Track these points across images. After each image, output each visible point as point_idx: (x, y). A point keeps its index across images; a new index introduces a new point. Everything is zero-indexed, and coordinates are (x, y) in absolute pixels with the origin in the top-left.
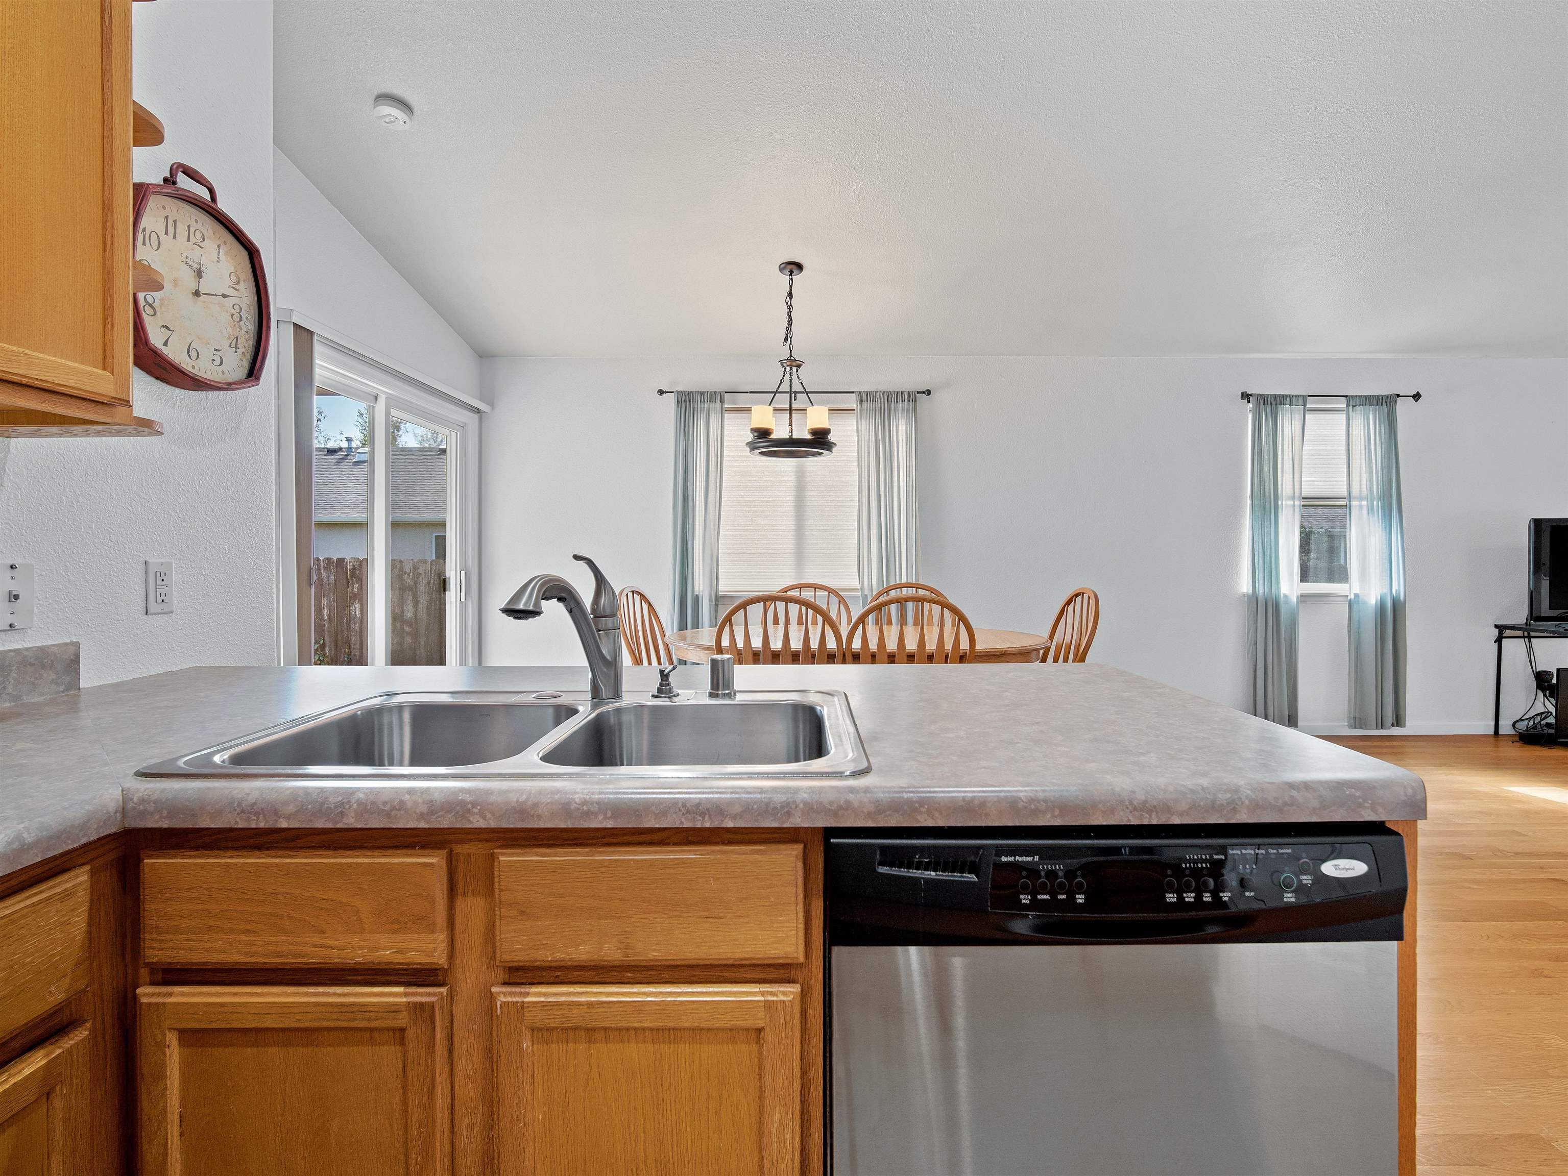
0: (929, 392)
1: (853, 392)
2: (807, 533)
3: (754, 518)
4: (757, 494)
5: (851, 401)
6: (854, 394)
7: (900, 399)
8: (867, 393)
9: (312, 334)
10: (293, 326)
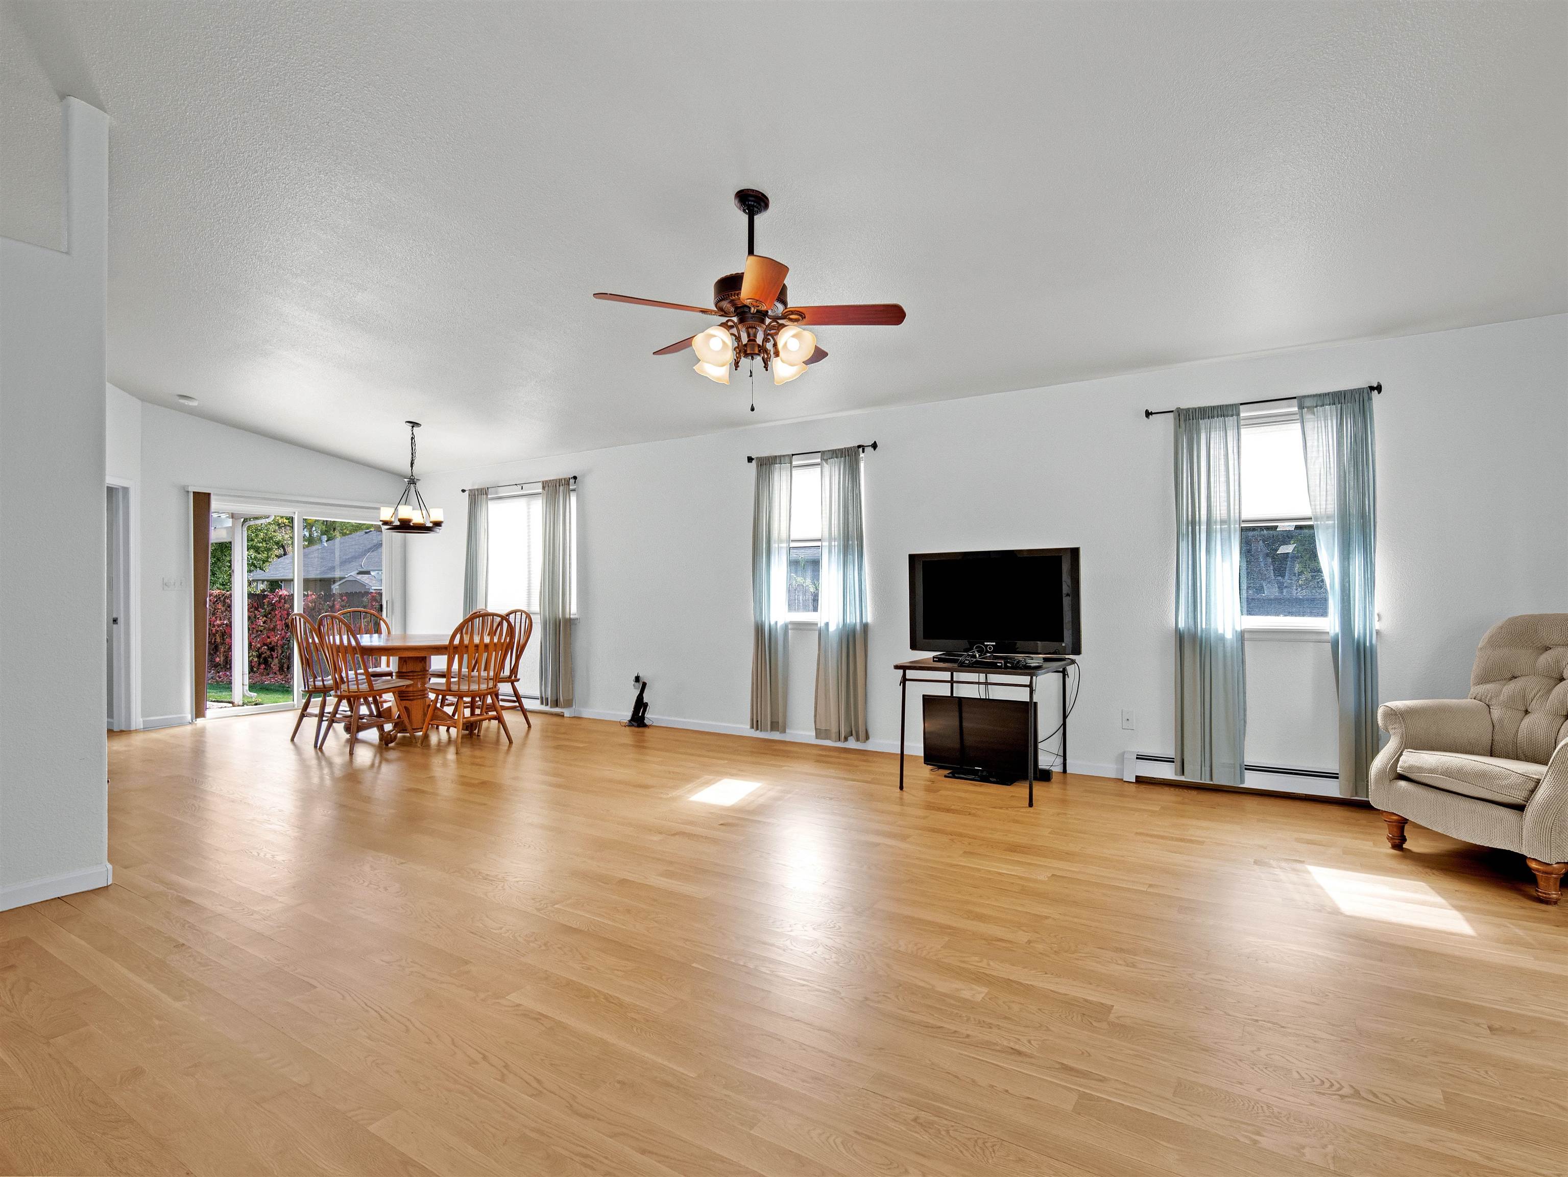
9: (209, 494)
10: (192, 493)
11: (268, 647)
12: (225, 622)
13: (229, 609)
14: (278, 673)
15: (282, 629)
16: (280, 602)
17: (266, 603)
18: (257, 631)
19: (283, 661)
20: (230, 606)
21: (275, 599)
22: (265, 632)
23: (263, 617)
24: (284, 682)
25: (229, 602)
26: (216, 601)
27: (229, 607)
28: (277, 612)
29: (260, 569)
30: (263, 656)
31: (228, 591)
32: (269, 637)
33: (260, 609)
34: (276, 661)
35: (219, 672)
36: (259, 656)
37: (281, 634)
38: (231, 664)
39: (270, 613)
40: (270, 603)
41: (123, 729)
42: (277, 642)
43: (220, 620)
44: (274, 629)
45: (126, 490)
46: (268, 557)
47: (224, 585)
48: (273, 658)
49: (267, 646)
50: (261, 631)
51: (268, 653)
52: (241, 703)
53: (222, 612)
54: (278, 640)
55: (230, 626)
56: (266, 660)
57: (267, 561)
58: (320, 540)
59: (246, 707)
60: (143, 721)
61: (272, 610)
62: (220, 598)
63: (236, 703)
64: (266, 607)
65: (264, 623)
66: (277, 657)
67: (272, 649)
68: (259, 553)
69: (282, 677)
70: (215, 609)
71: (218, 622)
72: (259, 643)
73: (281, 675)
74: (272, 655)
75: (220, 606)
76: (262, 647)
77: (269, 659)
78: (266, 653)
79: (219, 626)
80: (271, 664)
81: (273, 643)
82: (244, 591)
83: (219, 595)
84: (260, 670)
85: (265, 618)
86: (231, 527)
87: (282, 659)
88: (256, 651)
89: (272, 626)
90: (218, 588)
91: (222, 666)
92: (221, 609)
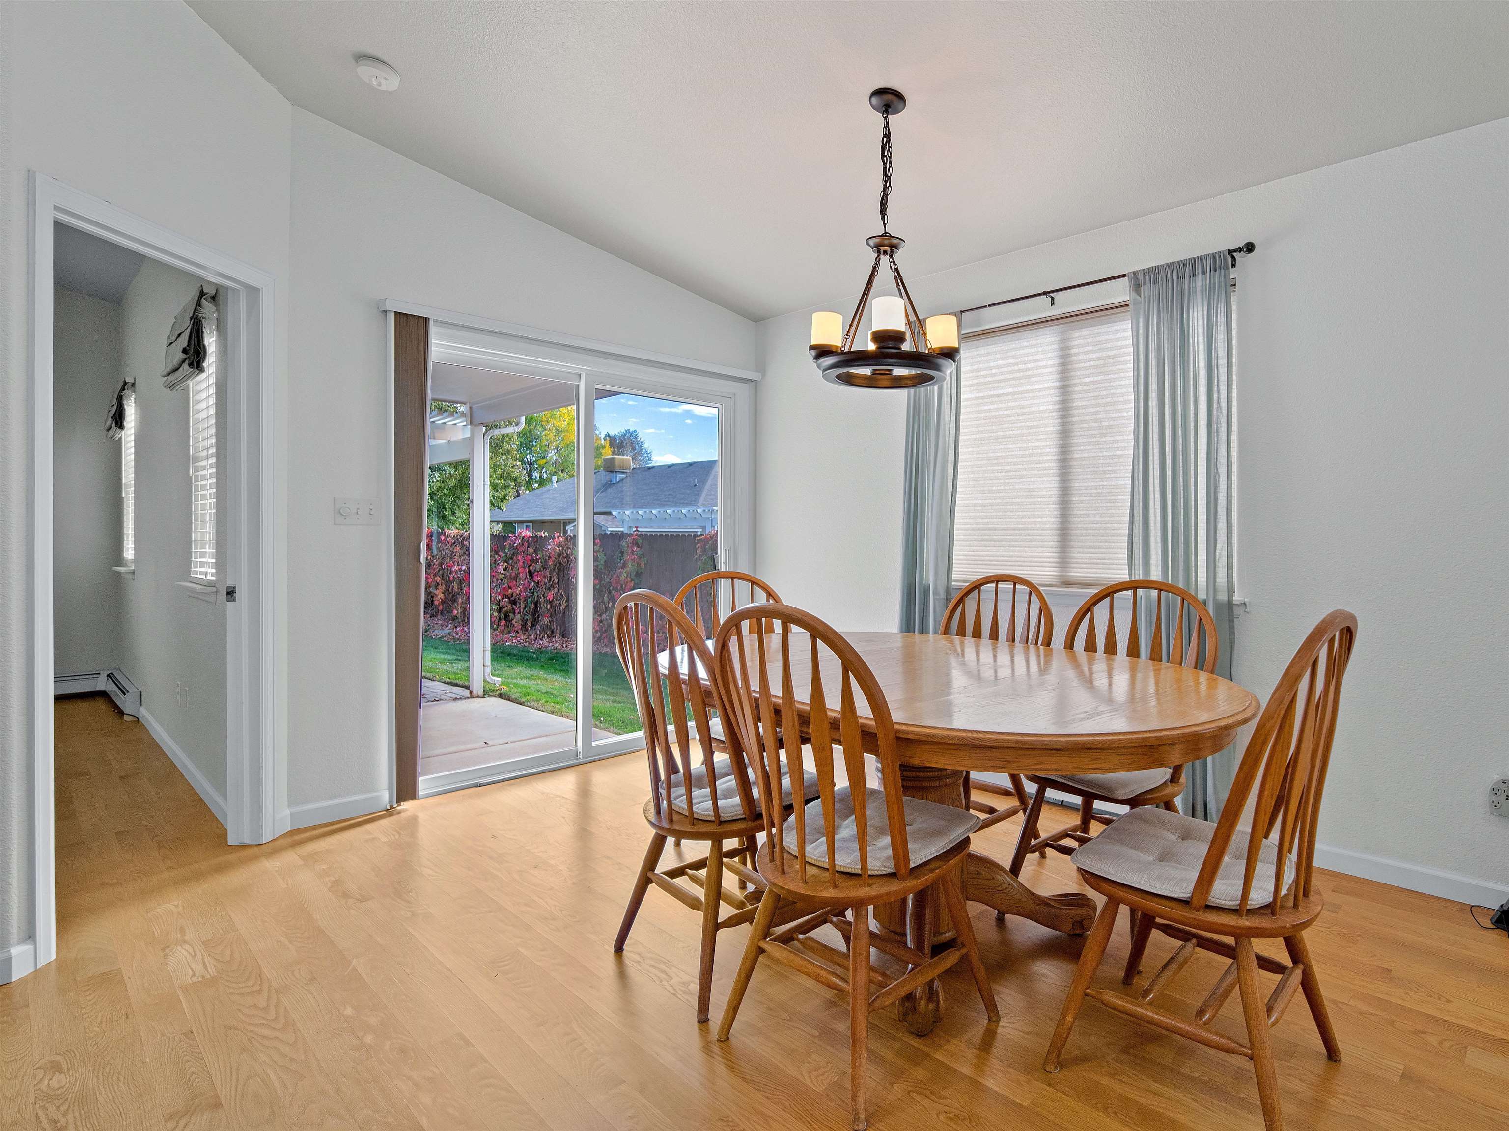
0: (1250, 248)
1: (1124, 276)
2: (1074, 499)
3: (1007, 481)
4: (1011, 446)
5: (1120, 292)
6: (1126, 279)
7: (1199, 270)
8: (1146, 272)
9: (426, 320)
10: (393, 314)
11: (510, 600)
12: (463, 569)
13: (467, 553)
14: (520, 632)
15: (526, 578)
16: (522, 544)
17: (507, 546)
18: (497, 580)
19: (526, 617)
20: (468, 549)
21: (517, 542)
22: (506, 581)
23: (504, 563)
24: (527, 644)
25: (468, 544)
26: (454, 543)
27: (467, 551)
28: (519, 558)
29: (498, 508)
30: (504, 610)
31: (466, 531)
32: (510, 588)
33: (500, 554)
34: (518, 617)
35: (456, 627)
36: (499, 610)
37: (524, 585)
38: (468, 619)
39: (512, 559)
40: (511, 546)
41: (247, 841)
42: (520, 594)
43: (458, 565)
44: (516, 578)
45: (253, 292)
46: (505, 495)
47: (463, 525)
48: (514, 613)
49: (509, 598)
50: (502, 580)
51: (510, 607)
52: (481, 693)
53: (460, 556)
54: (521, 592)
55: (467, 573)
56: (506, 615)
57: (505, 499)
58: (550, 481)
59: (488, 699)
60: (292, 815)
61: (513, 555)
62: (458, 539)
63: (475, 692)
64: (507, 550)
65: (504, 570)
66: (519, 613)
67: (514, 603)
68: (497, 491)
69: (525, 637)
70: (453, 553)
71: (456, 568)
72: (499, 594)
73: (524, 634)
74: (513, 609)
75: (458, 548)
76: (502, 599)
77: (510, 615)
78: (507, 606)
79: (456, 572)
80: (512, 620)
81: (514, 595)
82: (486, 531)
83: (457, 536)
84: (500, 627)
85: (506, 564)
86: (469, 438)
87: (525, 615)
88: (497, 604)
89: (514, 574)
90: (457, 528)
91: (460, 621)
92: (459, 552)
